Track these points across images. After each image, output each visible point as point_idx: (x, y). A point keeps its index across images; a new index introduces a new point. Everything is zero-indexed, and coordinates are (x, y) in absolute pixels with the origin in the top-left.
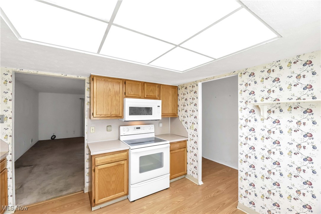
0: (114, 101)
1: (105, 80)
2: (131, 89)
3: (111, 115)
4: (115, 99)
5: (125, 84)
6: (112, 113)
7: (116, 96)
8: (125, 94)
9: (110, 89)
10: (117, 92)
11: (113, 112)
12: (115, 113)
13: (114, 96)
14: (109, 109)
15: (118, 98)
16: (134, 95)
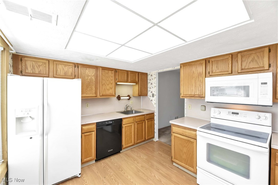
0: (197, 82)
1: (189, 65)
2: (217, 67)
3: (194, 95)
4: (198, 80)
5: (209, 63)
6: (196, 94)
7: (200, 77)
8: (209, 74)
9: (194, 72)
10: (200, 73)
11: (196, 92)
12: (198, 93)
13: (197, 77)
14: (193, 90)
15: (201, 79)
16: (220, 72)
